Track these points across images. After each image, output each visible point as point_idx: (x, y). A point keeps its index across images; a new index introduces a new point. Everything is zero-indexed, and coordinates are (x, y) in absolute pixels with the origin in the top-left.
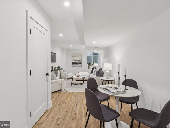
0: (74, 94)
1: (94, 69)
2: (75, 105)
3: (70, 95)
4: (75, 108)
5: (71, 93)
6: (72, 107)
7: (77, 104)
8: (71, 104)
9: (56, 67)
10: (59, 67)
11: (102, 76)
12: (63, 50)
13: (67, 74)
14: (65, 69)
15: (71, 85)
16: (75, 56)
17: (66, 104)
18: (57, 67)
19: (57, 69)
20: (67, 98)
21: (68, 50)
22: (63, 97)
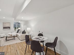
0: (11, 46)
1: (19, 31)
2: (16, 51)
3: (9, 47)
4: (17, 53)
5: (9, 46)
6: (14, 53)
7: (17, 51)
8: (13, 51)
16: (6, 24)
17: (9, 53)
20: (8, 49)
22: (4, 49)
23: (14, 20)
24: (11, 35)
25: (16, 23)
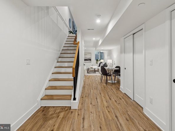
1: (101, 64)
16: (87, 55)
23: (95, 49)
24: (92, 68)
25: (99, 53)
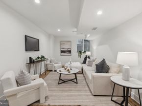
1: (88, 59)
9: (39, 58)
10: (43, 57)
11: (107, 72)
12: (49, 36)
13: (55, 65)
14: (52, 59)
15: (59, 84)
18: (40, 56)
19: (40, 59)
21: (56, 37)
